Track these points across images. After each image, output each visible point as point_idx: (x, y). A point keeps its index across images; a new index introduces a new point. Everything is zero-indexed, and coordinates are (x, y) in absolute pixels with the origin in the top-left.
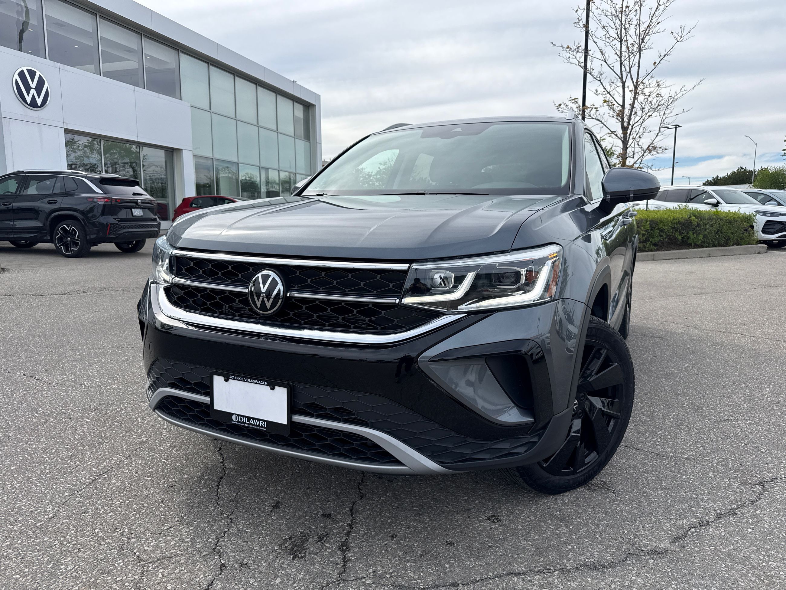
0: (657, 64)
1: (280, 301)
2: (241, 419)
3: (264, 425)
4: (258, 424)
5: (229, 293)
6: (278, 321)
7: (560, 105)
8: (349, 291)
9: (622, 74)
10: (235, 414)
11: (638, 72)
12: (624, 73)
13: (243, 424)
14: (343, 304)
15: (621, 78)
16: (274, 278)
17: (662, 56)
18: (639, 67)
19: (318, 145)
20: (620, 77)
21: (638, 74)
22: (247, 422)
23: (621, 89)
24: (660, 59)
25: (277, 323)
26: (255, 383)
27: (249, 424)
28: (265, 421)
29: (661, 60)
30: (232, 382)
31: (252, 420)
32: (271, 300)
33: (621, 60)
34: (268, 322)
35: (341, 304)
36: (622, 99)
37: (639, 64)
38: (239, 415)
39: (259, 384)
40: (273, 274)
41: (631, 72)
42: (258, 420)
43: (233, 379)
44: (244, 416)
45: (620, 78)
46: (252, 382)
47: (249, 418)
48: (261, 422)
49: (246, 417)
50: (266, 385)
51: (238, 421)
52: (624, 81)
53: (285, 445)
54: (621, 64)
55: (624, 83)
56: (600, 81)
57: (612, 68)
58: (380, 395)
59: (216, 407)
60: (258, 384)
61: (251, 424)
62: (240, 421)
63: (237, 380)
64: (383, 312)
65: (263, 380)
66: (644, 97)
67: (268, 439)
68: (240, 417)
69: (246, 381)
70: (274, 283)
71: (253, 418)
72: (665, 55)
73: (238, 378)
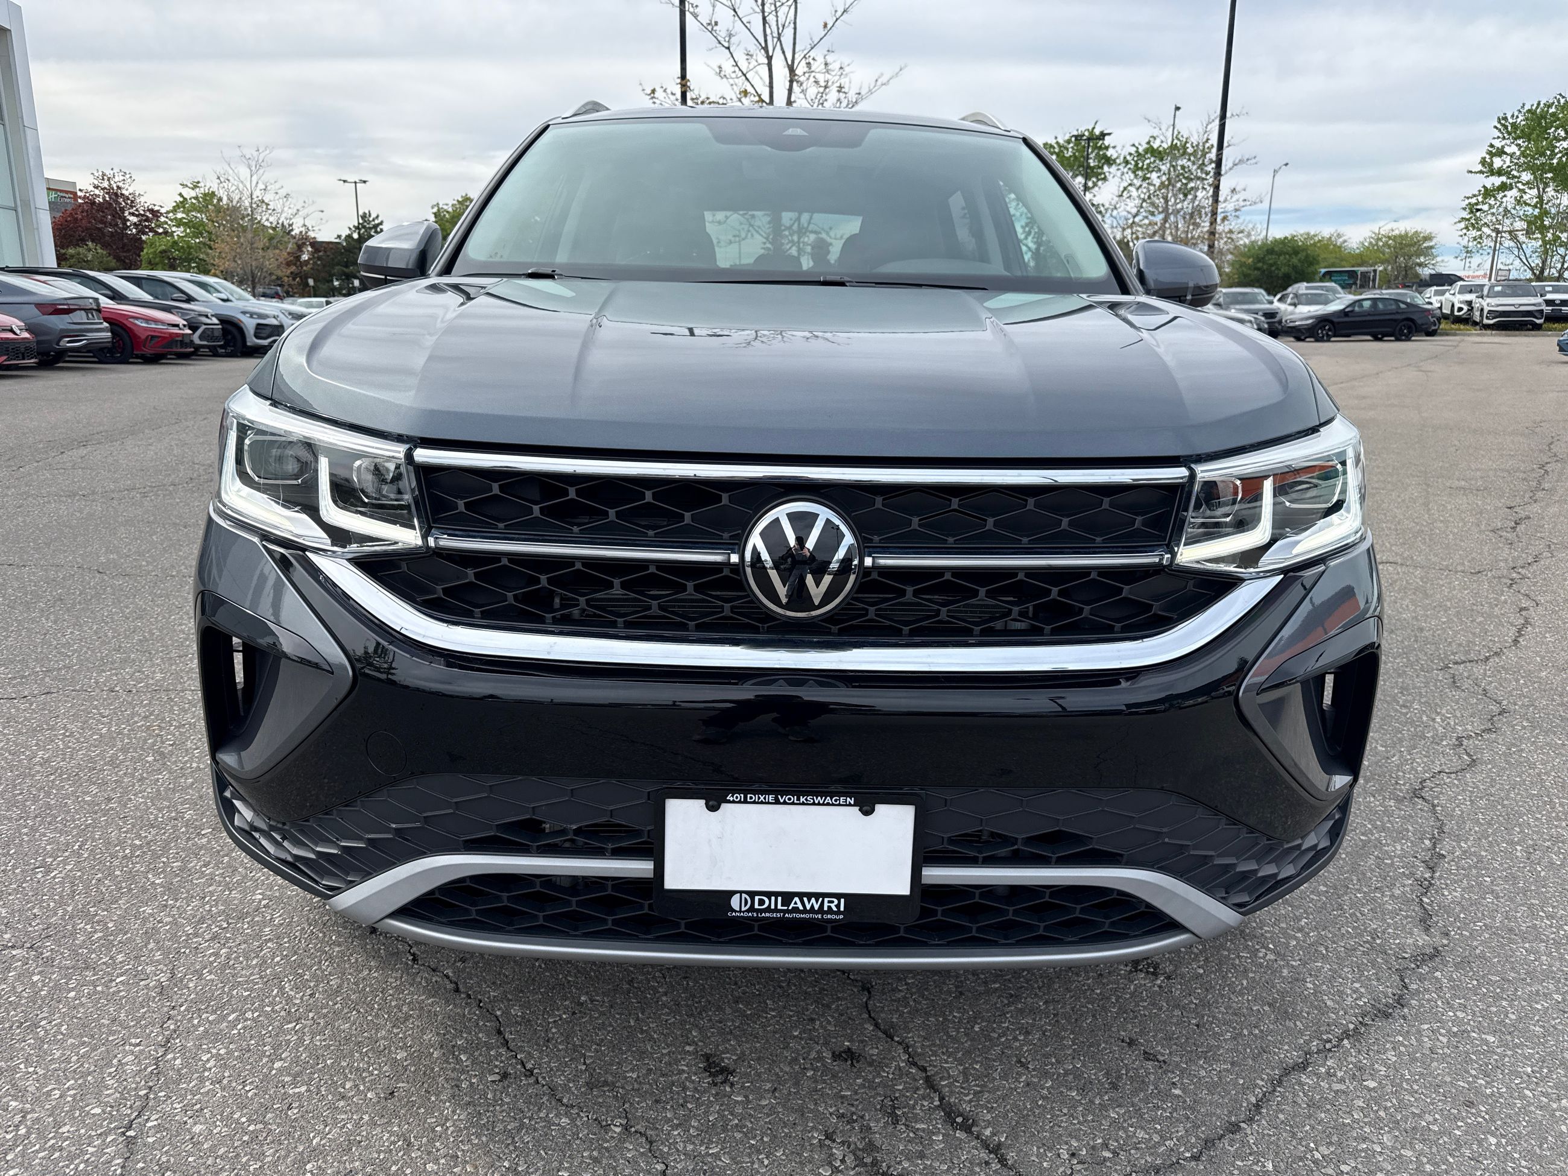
0: (829, 26)
1: (852, 578)
2: (762, 902)
3: (838, 906)
4: (816, 907)
5: (658, 568)
6: (830, 633)
7: (653, 91)
8: (1030, 542)
9: (766, 41)
10: (741, 892)
11: (795, 39)
12: (769, 38)
13: (767, 915)
14: (1021, 576)
15: (766, 49)
16: (828, 521)
17: (839, 14)
18: (795, 29)
19: (29, 132)
20: (763, 45)
21: (794, 44)
22: (779, 907)
23: (766, 68)
24: (835, 19)
25: (830, 638)
26: (814, 804)
27: (787, 911)
28: (838, 896)
29: (837, 19)
30: (729, 810)
31: (796, 899)
32: (827, 579)
33: (763, 11)
34: (806, 638)
35: (1016, 575)
36: (767, 90)
37: (795, 23)
38: (752, 894)
39: (828, 804)
40: (824, 514)
41: (782, 39)
42: (817, 896)
43: (740, 802)
44: (769, 894)
45: (763, 48)
46: (803, 804)
47: (787, 897)
48: (826, 900)
49: (776, 894)
50: (850, 805)
51: (752, 909)
52: (770, 54)
53: (878, 945)
54: (764, 18)
55: (770, 58)
56: (728, 48)
57: (748, 25)
58: (1162, 789)
59: (671, 882)
60: (823, 804)
61: (796, 910)
62: (756, 906)
63: (754, 802)
64: (1126, 588)
65: (840, 794)
66: (816, 91)
67: (829, 936)
68: (757, 898)
69: (785, 803)
70: (831, 534)
71: (801, 895)
72: (845, 11)
73: (755, 798)
